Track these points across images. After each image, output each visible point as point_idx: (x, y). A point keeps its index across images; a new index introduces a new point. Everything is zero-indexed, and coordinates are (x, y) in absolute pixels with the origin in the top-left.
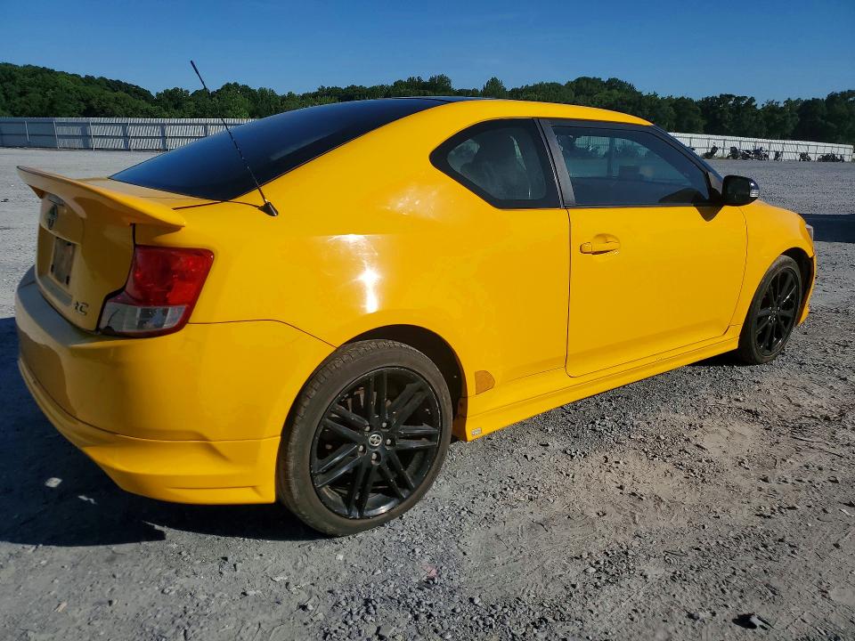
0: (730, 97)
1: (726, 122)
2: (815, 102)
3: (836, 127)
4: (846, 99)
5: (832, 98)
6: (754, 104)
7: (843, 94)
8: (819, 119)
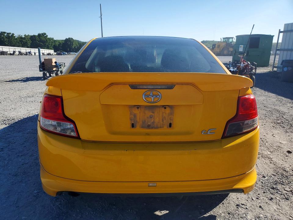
0: (5, 33)
1: (6, 42)
2: (34, 36)
3: (43, 44)
4: (44, 36)
5: (39, 35)
6: (14, 36)
7: (42, 34)
8: (37, 42)
